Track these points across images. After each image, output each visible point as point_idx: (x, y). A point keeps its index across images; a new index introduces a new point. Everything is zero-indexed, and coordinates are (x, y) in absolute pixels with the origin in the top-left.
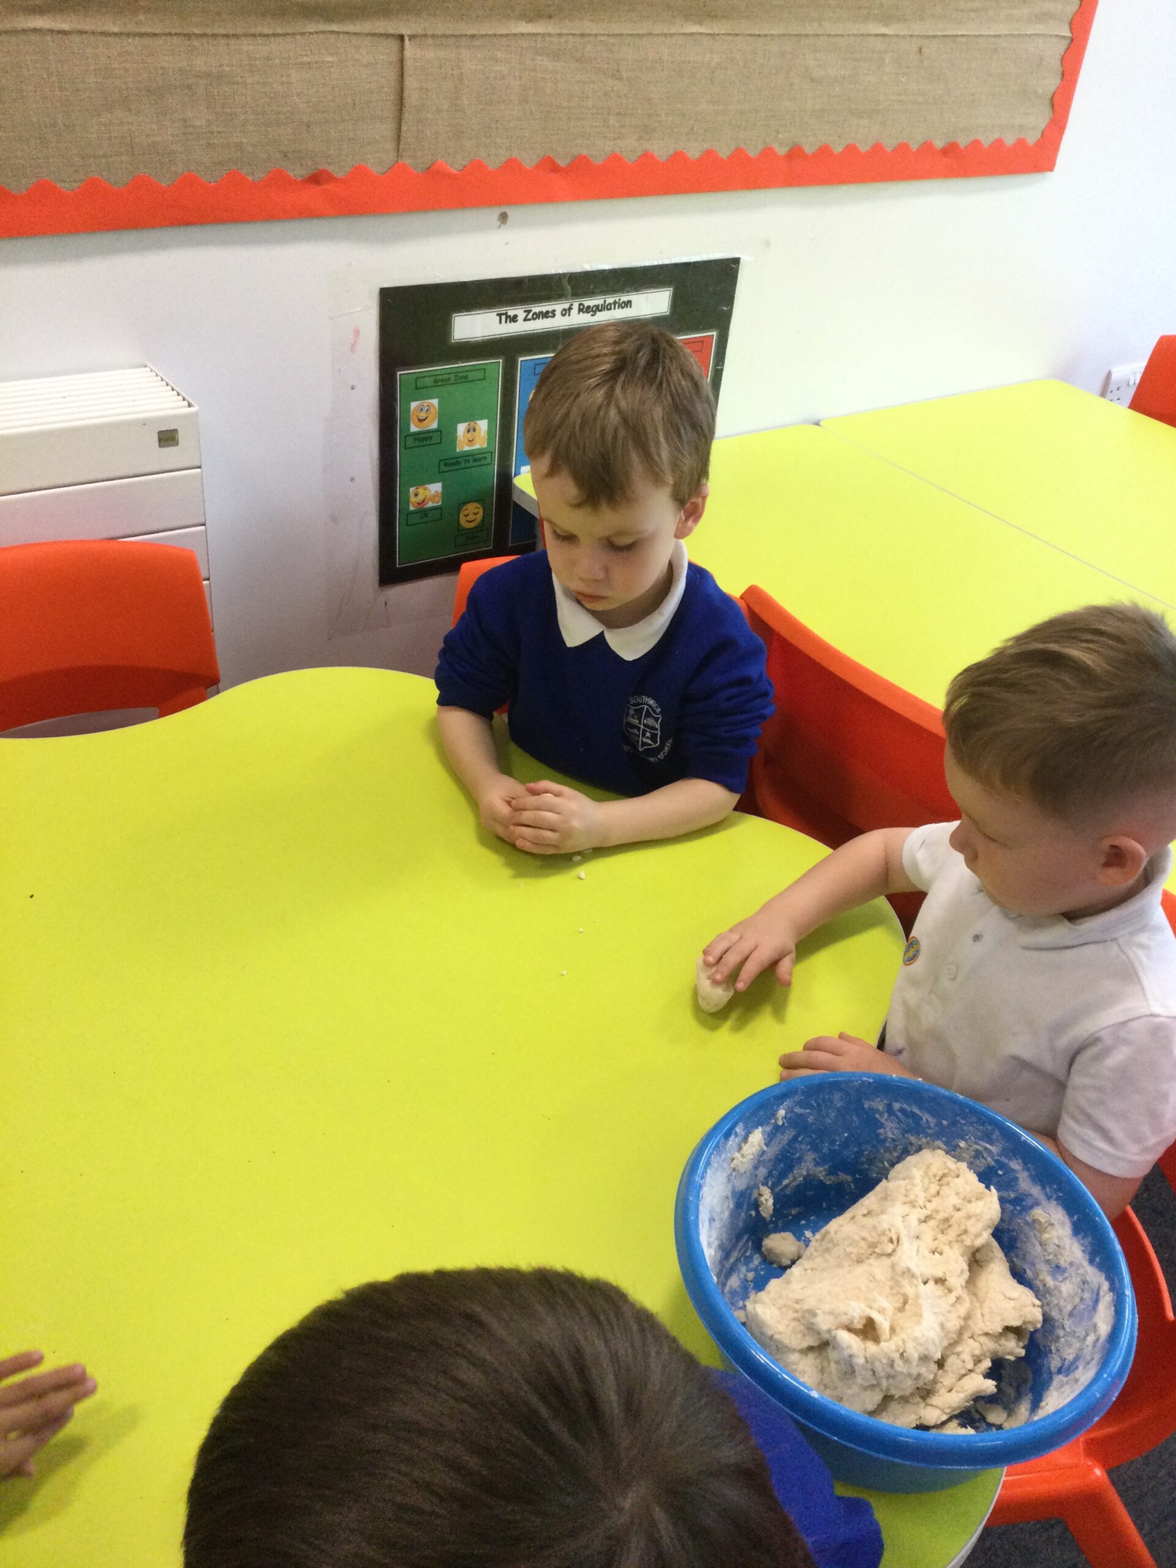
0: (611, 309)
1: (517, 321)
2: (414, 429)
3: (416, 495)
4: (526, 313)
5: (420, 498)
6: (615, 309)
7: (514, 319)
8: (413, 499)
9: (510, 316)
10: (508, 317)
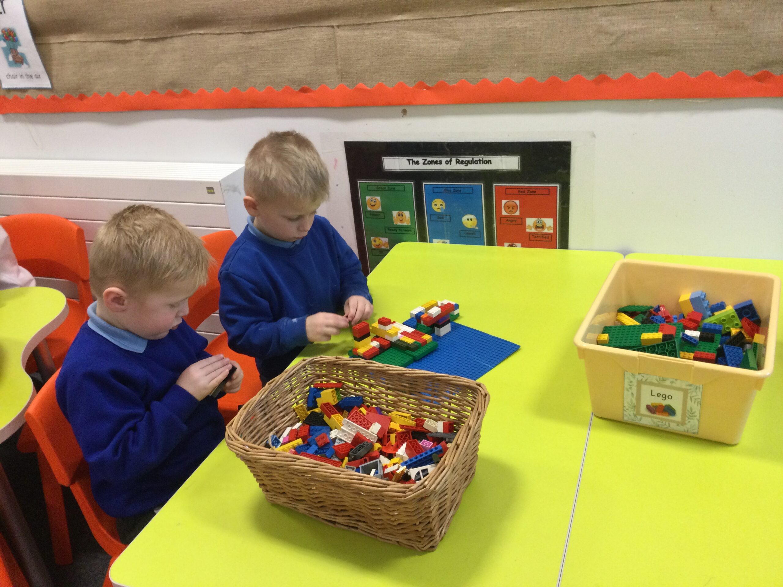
0: (477, 163)
1: (419, 164)
2: (369, 209)
3: (375, 241)
4: (424, 161)
5: (377, 243)
6: (480, 163)
7: (417, 163)
8: (373, 243)
9: (414, 161)
10: (413, 161)
